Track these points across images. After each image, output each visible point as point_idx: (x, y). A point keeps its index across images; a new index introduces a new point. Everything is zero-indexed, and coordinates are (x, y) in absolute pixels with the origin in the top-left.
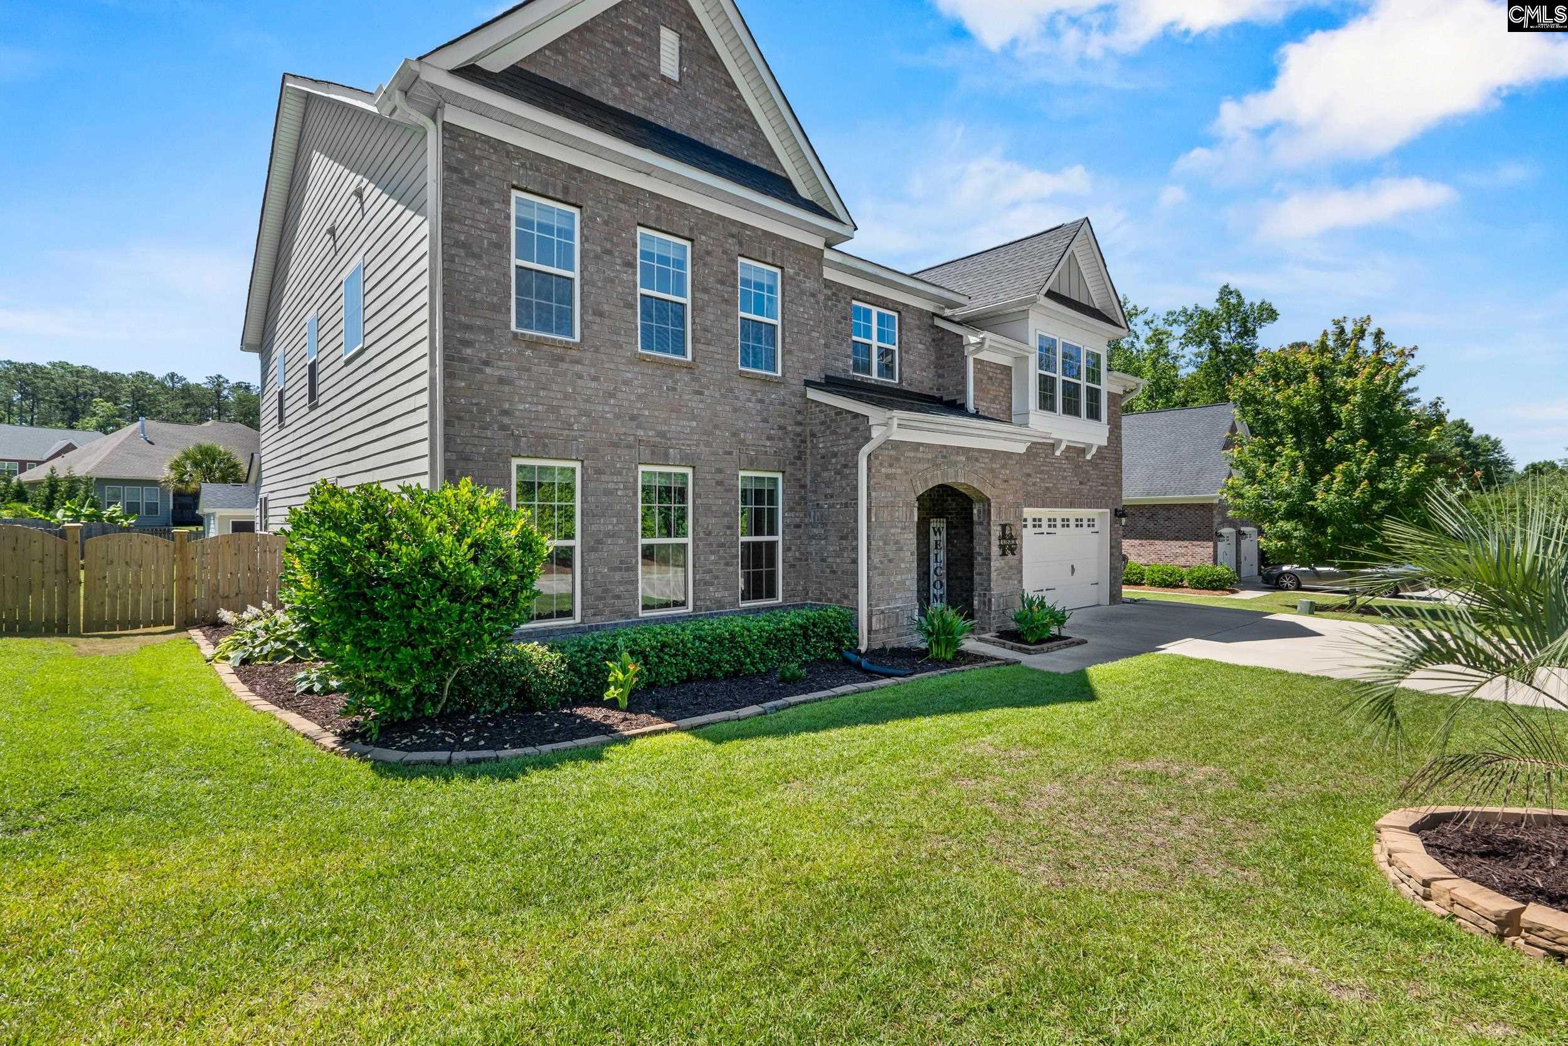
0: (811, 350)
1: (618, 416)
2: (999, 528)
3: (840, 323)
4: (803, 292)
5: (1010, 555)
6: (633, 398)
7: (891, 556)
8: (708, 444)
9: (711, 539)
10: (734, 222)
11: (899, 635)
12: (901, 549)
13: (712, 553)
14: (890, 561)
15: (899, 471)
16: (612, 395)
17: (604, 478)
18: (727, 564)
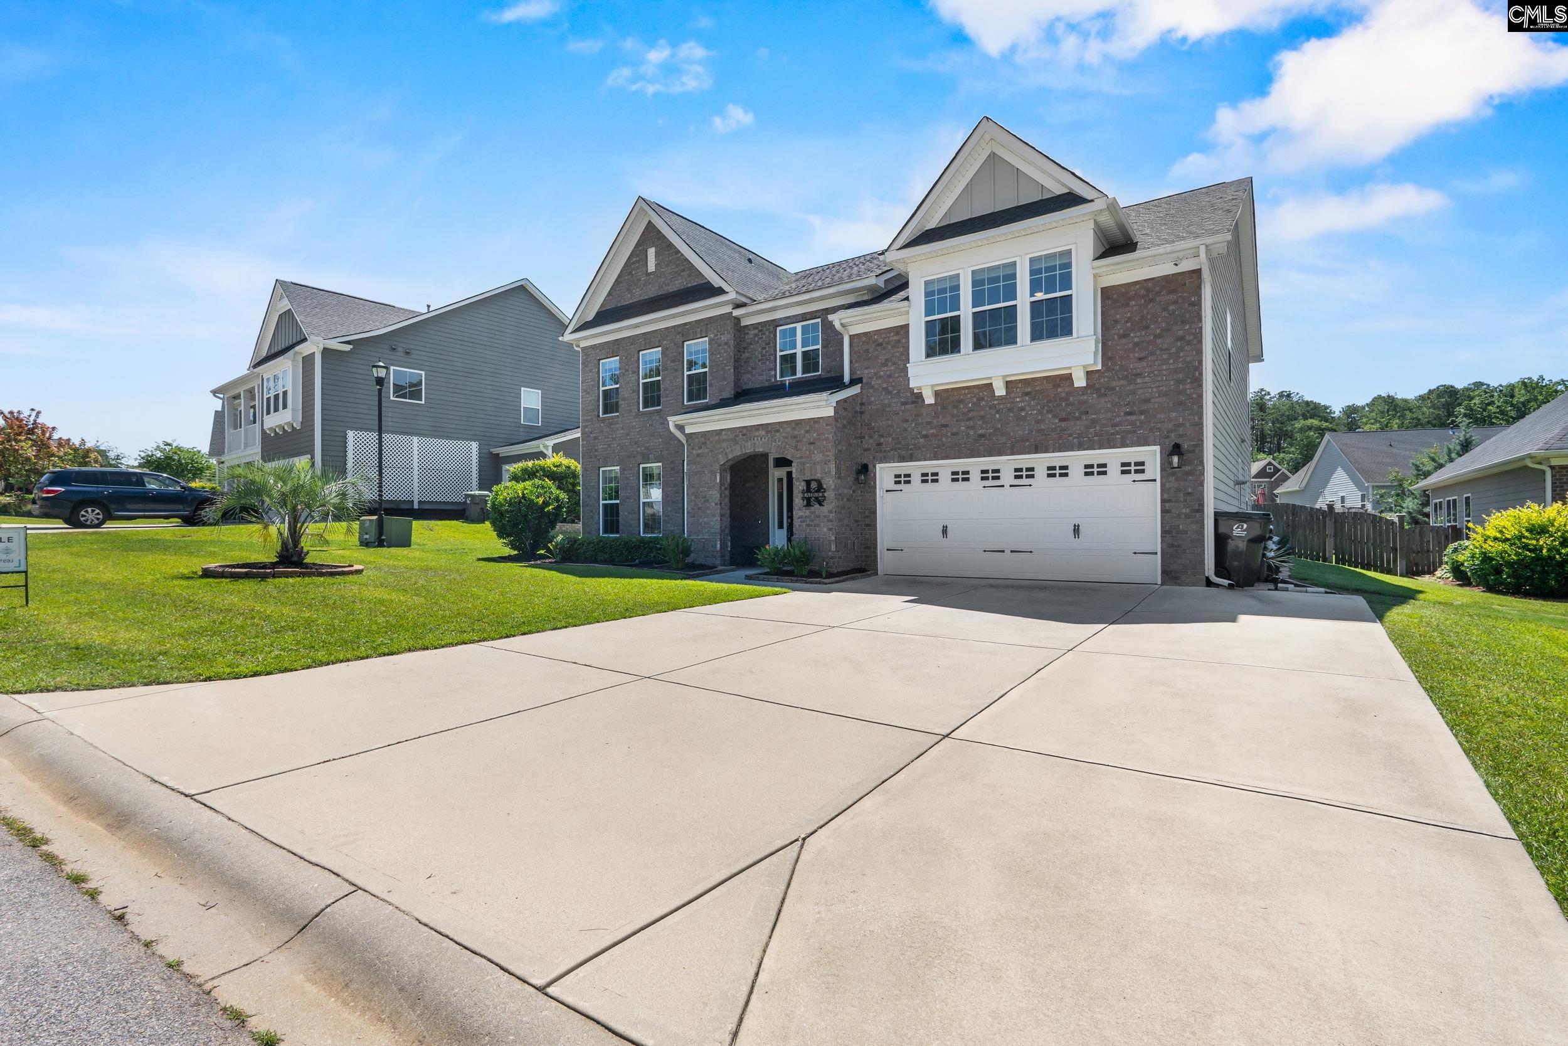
0: (725, 379)
1: (630, 444)
2: (804, 484)
3: (765, 348)
4: (719, 345)
5: (817, 506)
6: (636, 434)
7: (700, 506)
8: (667, 449)
9: (669, 499)
10: (679, 326)
11: (705, 557)
12: (708, 501)
13: (669, 506)
14: (699, 508)
15: (707, 450)
16: (628, 435)
17: (626, 472)
18: (676, 513)
